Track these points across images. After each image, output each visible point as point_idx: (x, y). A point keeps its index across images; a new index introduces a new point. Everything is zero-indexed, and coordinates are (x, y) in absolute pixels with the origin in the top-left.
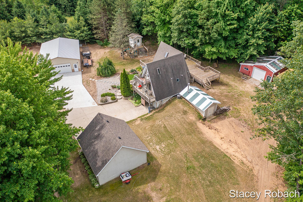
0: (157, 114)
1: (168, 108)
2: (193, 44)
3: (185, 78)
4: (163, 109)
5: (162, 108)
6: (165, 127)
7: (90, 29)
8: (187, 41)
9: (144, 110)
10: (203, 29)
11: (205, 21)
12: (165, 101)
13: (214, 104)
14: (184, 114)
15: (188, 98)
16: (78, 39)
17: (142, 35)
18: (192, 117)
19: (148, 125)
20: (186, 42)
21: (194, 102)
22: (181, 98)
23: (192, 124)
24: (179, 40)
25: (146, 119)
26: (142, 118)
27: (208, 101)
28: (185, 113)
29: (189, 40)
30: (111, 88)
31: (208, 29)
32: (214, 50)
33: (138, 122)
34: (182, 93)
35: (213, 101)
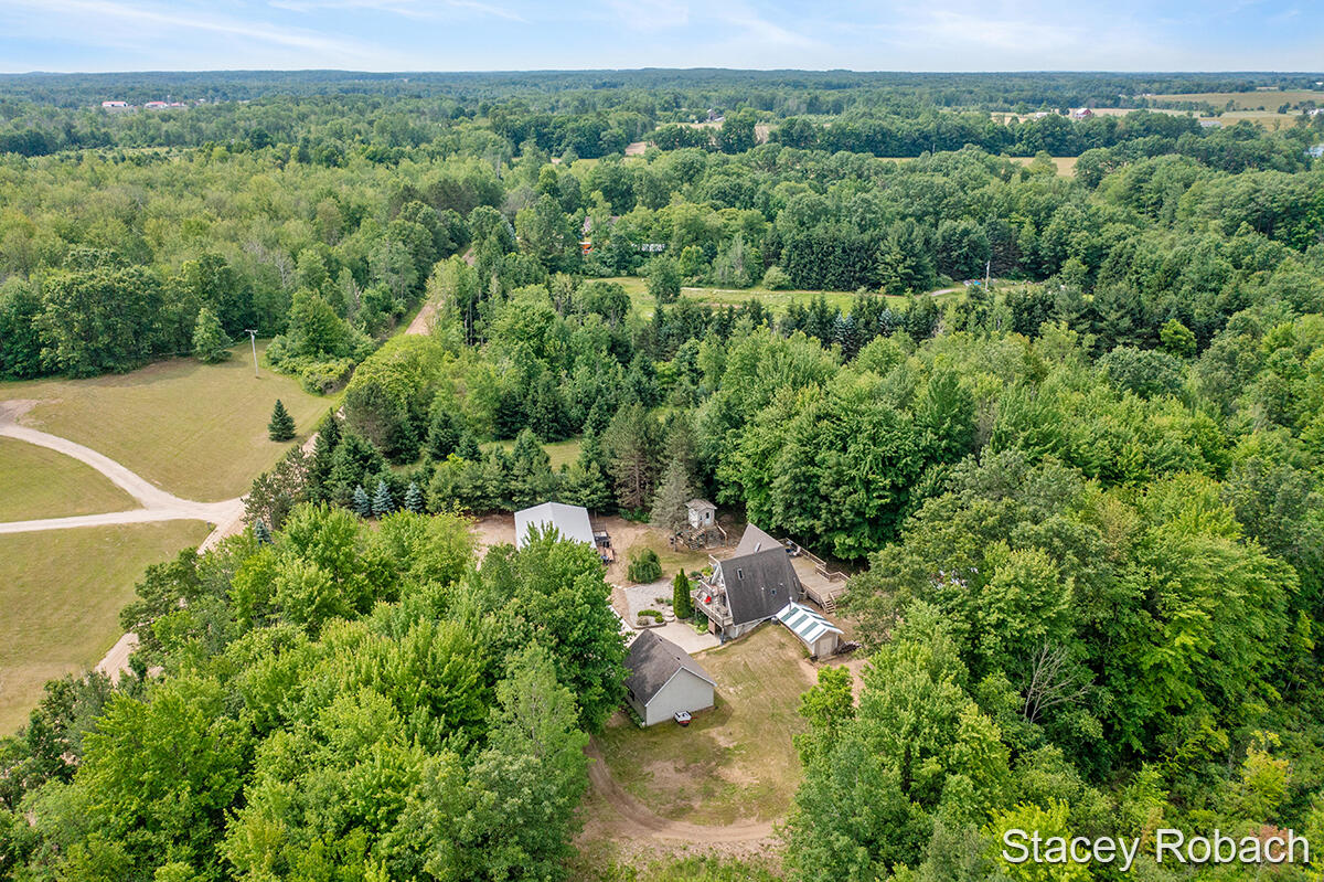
0: (733, 647)
1: (754, 638)
2: (812, 528)
3: (787, 590)
4: (746, 640)
5: (744, 637)
6: (746, 665)
7: (607, 486)
8: (801, 523)
9: (715, 641)
10: (829, 502)
11: (831, 489)
12: (750, 626)
13: (829, 631)
14: (780, 648)
15: (789, 623)
16: (584, 505)
17: (715, 504)
18: (792, 653)
19: (718, 661)
20: (799, 524)
21: (798, 630)
22: (778, 622)
23: (790, 663)
24: (785, 519)
25: (716, 653)
26: (708, 652)
27: (821, 628)
28: (782, 646)
29: (803, 520)
30: (655, 603)
31: (837, 503)
32: (850, 541)
33: (703, 656)
34: (780, 615)
35: (828, 628)
